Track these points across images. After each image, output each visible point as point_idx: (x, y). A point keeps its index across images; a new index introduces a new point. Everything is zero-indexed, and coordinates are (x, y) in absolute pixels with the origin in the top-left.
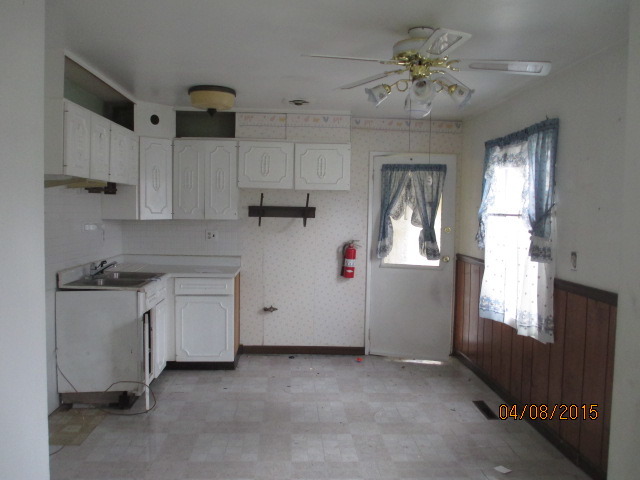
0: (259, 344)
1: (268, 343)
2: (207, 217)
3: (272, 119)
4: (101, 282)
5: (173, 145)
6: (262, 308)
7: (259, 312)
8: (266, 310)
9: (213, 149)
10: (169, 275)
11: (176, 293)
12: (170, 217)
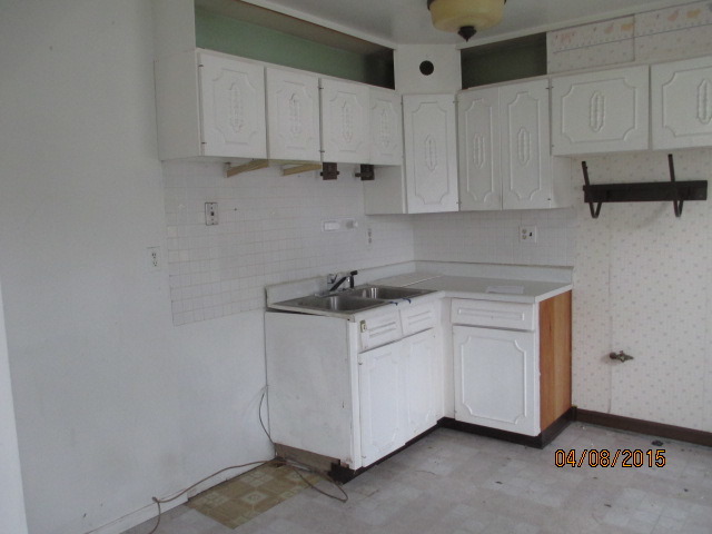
0: (605, 411)
1: (617, 411)
2: (506, 207)
3: (609, 30)
4: (334, 301)
5: (456, 102)
6: (607, 353)
7: (603, 359)
8: (613, 356)
9: (512, 97)
10: (442, 294)
11: (454, 320)
12: (455, 208)
